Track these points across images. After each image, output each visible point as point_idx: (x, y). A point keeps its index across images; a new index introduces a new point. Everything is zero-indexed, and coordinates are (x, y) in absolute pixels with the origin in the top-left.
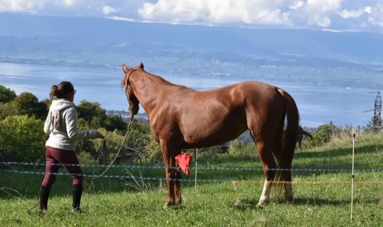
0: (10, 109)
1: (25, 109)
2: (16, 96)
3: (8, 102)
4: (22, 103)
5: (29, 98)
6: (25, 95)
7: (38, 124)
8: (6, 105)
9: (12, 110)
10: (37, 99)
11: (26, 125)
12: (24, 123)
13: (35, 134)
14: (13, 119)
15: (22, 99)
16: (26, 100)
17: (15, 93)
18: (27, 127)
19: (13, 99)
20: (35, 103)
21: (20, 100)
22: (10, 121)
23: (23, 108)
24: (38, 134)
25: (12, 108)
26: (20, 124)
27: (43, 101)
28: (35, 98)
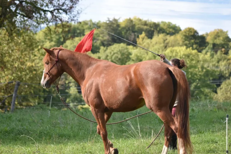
0: (176, 41)
1: (188, 41)
2: (180, 30)
3: (174, 35)
4: (185, 36)
5: (191, 32)
6: (188, 30)
7: (194, 54)
8: (172, 37)
9: (178, 42)
10: (198, 33)
11: (184, 55)
12: (182, 53)
13: (192, 62)
14: (173, 50)
15: (185, 32)
16: (189, 34)
17: (180, 28)
18: (185, 57)
19: (178, 33)
20: (196, 36)
21: (184, 34)
22: (171, 52)
23: (186, 40)
24: (194, 62)
25: (177, 40)
26: (179, 54)
27: (203, 35)
28: (196, 32)
